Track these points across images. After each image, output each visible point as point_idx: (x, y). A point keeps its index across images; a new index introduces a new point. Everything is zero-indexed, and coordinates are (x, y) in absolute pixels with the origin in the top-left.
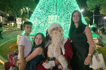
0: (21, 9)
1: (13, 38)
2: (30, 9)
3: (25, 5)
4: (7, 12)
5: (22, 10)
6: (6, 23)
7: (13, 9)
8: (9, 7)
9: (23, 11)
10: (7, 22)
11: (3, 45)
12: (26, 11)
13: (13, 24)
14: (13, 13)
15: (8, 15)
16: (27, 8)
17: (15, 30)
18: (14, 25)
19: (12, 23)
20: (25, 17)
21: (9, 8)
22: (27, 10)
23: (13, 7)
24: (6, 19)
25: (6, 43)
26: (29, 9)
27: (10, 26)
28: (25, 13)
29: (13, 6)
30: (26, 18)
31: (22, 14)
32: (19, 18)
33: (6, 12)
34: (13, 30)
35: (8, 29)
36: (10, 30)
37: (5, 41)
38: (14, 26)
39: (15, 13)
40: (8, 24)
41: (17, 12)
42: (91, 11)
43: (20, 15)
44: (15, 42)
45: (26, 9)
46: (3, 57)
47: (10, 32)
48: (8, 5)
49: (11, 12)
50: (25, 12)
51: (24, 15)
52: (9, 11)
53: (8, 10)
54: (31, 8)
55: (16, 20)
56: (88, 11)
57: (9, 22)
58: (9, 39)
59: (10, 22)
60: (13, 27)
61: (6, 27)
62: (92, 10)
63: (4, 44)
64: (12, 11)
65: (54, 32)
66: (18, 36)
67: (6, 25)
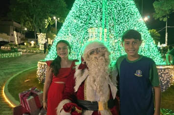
0: (46, 18)
1: (33, 66)
2: (59, 19)
3: (51, 13)
4: (24, 25)
5: (46, 20)
6: (22, 42)
7: (33, 19)
8: (27, 16)
9: (48, 22)
10: (24, 40)
11: (15, 77)
12: (53, 22)
13: (33, 43)
14: (33, 27)
15: (26, 29)
16: (55, 18)
17: (36, 52)
18: (34, 45)
19: (31, 41)
20: (52, 32)
21: (27, 18)
22: (55, 21)
23: (32, 17)
24: (23, 36)
25: (20, 74)
26: (57, 19)
27: (29, 47)
28: (52, 26)
29: (33, 14)
30: (52, 34)
31: (46, 27)
32: (41, 34)
33: (22, 25)
34: (32, 52)
35: (24, 51)
36: (29, 52)
37: (20, 71)
38: (35, 47)
39: (36, 27)
40: (25, 44)
41: (38, 24)
42: (161, 20)
43: (43, 28)
44: (35, 72)
45: (52, 19)
46: (13, 96)
47: (28, 56)
48: (25, 14)
49: (30, 24)
50: (52, 24)
51: (51, 28)
52: (27, 23)
53: (26, 21)
54: (61, 16)
55: (37, 37)
56: (156, 19)
57: (27, 40)
58: (26, 68)
59: (29, 39)
60: (33, 47)
61: (22, 49)
62: (164, 17)
63: (18, 75)
64: (32, 22)
65: (93, 56)
66: (39, 62)
67: (23, 44)
